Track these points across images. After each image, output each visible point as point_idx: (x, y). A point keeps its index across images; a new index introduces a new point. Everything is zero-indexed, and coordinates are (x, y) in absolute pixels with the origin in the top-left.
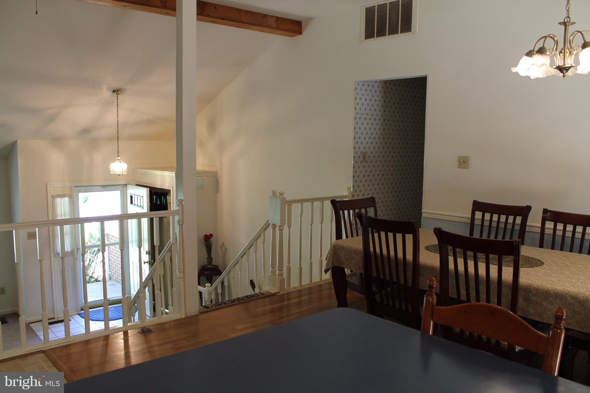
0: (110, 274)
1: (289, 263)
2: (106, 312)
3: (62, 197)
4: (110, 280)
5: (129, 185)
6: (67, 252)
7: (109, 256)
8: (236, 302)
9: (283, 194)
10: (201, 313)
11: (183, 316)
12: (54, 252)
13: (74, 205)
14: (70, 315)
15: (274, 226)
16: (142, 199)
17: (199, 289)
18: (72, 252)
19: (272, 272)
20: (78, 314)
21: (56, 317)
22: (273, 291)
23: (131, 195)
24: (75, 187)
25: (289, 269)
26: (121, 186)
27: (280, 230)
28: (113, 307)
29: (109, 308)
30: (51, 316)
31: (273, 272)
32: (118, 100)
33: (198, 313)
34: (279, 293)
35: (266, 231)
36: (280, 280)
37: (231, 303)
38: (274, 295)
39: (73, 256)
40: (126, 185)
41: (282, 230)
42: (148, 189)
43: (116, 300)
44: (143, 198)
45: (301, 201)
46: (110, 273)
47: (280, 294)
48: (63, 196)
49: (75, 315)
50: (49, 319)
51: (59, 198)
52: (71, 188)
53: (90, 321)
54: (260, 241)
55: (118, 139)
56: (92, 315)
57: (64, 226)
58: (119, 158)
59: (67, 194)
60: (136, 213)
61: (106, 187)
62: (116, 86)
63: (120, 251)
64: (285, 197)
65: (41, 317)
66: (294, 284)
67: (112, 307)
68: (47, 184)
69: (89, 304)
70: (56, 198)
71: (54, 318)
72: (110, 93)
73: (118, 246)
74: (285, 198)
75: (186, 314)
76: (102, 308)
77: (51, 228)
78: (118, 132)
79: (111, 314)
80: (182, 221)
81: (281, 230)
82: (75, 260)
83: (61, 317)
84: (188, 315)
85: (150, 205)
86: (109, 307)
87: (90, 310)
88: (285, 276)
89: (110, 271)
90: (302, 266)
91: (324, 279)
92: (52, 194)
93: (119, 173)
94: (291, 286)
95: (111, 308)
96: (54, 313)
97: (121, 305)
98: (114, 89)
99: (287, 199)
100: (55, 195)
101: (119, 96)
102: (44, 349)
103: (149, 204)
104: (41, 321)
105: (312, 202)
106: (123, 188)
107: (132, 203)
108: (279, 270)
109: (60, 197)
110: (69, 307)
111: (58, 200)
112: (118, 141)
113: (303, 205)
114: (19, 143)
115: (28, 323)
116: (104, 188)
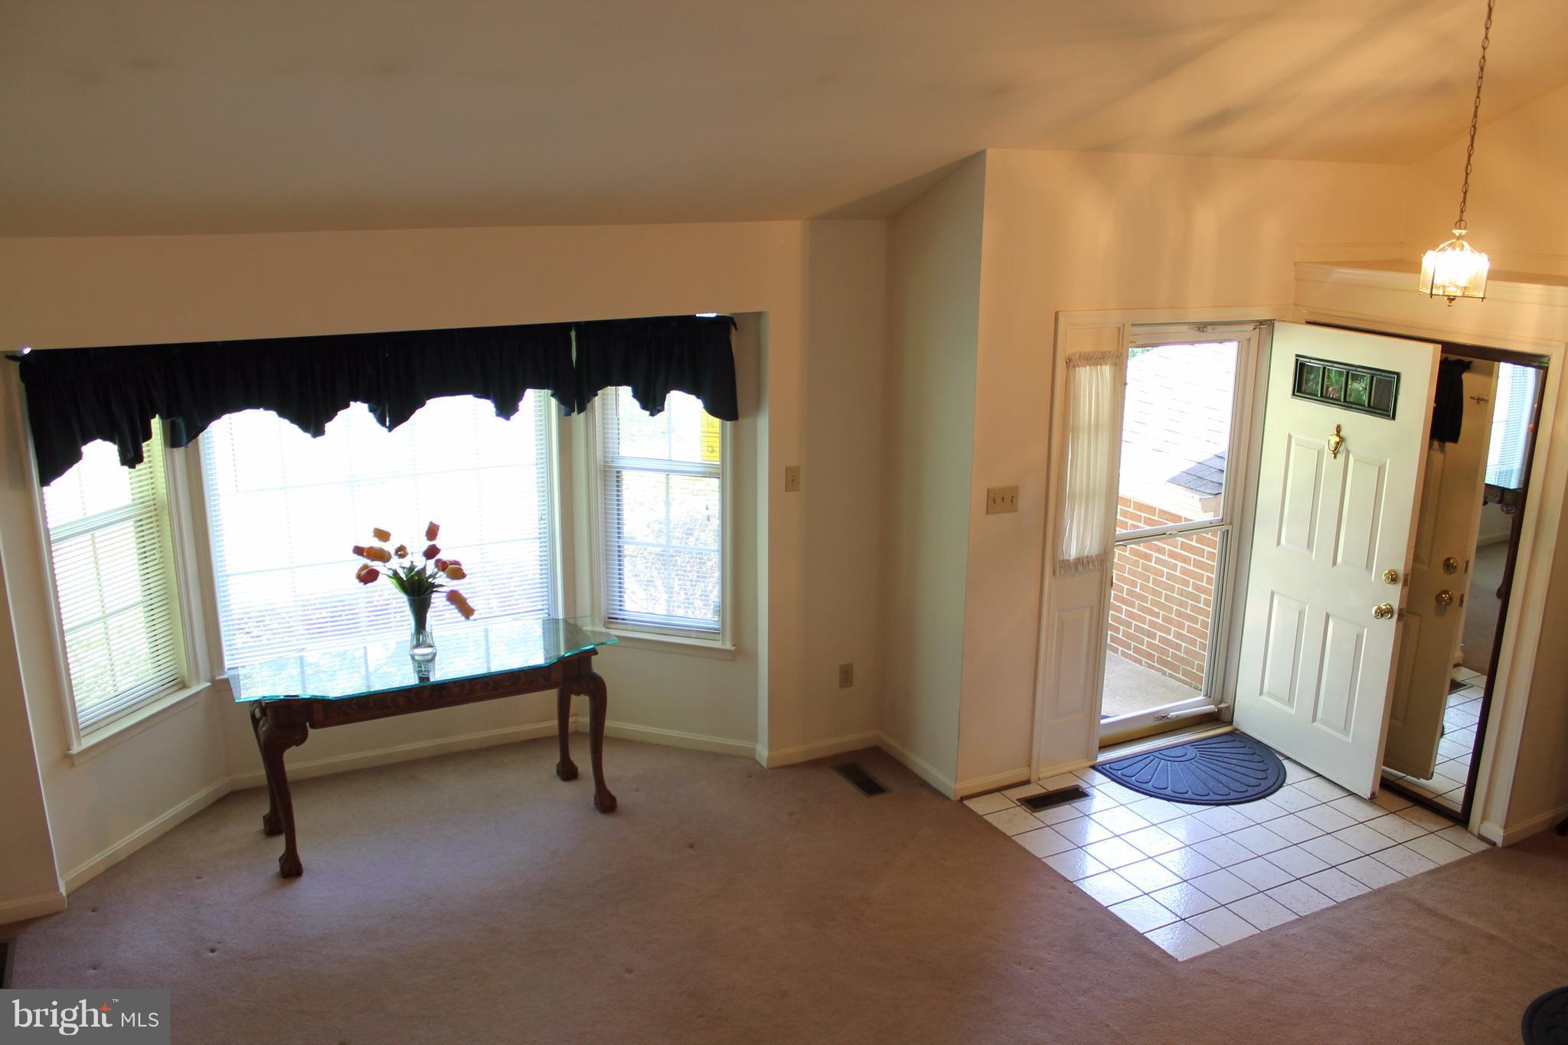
3: (1093, 365)
6: (1087, 557)
12: (1054, 558)
18: (1102, 558)
20: (1093, 767)
21: (1036, 778)
23: (1303, 360)
24: (1133, 325)
30: (1019, 773)
39: (1102, 571)
42: (1440, 346)
43: (1186, 717)
48: (1094, 359)
49: (1085, 769)
51: (1084, 366)
52: (1120, 330)
58: (1464, 232)
59: (1110, 352)
61: (1209, 329)
68: (1057, 314)
70: (1078, 366)
71: (1029, 785)
77: (1052, 473)
92: (1070, 352)
96: (1029, 766)
100: (1078, 355)
103: (1433, 405)
106: (1250, 335)
109: (1090, 365)
111: (1083, 374)
114: (991, 154)
115: (959, 798)
116: (1197, 333)
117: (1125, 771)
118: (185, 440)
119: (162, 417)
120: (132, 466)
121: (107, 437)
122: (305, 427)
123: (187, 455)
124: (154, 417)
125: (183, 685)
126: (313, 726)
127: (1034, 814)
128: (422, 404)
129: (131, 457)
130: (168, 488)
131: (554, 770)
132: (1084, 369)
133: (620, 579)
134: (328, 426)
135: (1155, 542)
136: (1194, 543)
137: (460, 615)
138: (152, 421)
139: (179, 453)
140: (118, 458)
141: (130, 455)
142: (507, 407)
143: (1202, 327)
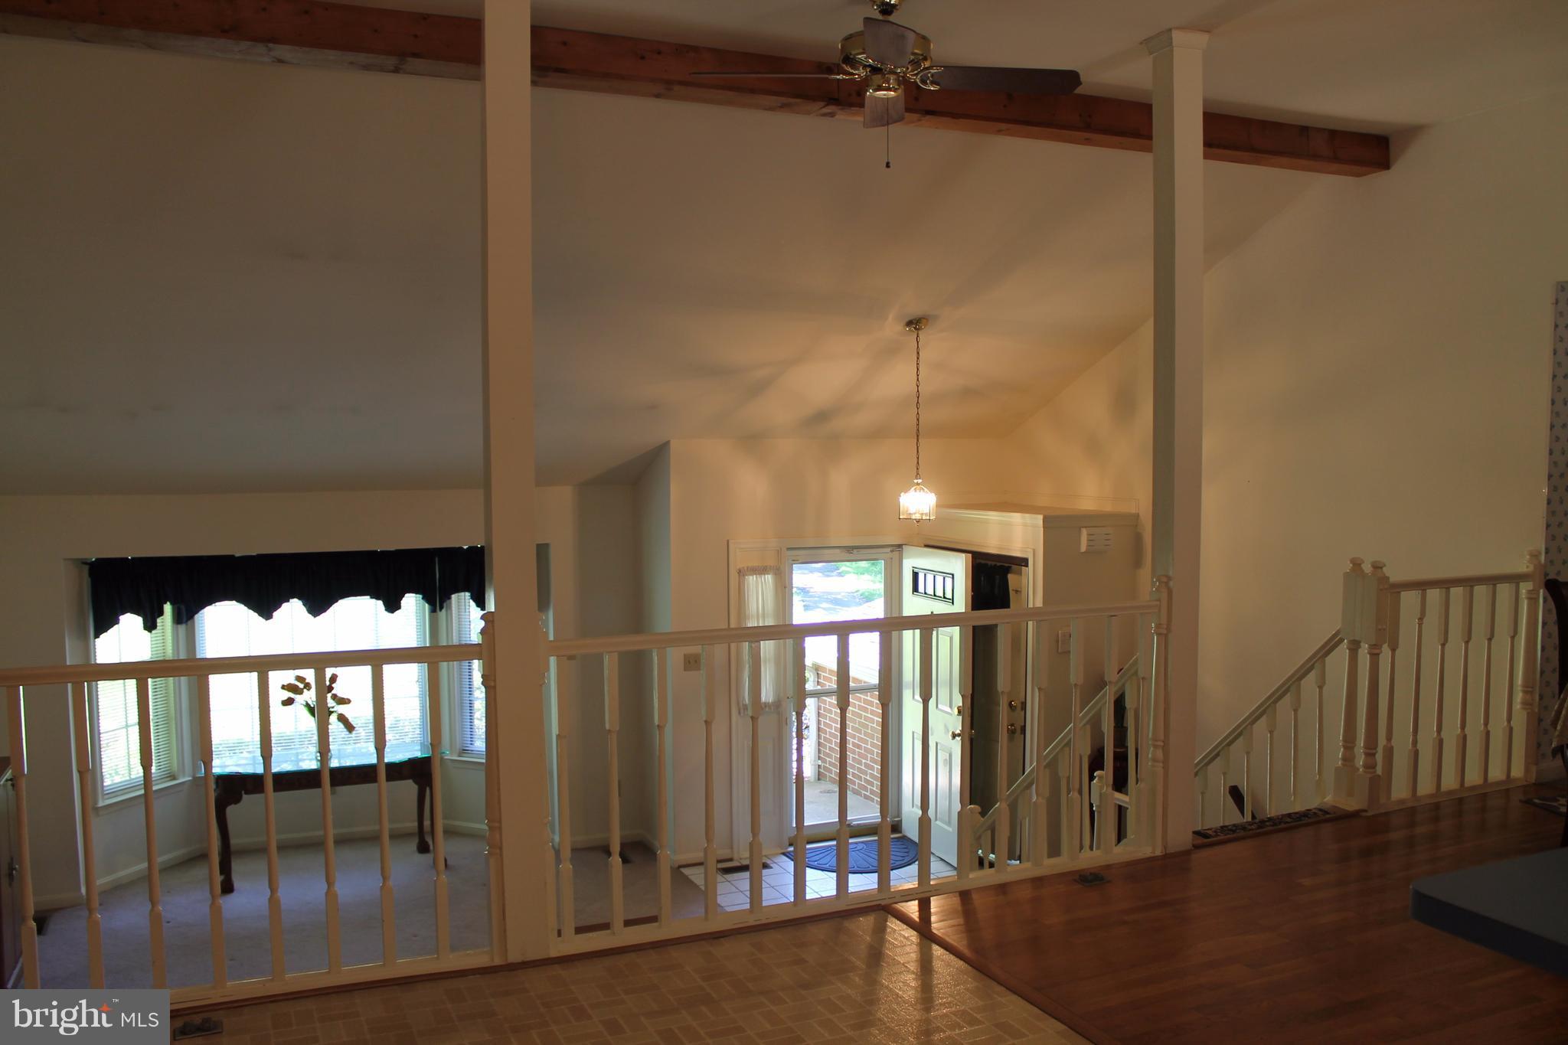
0: (819, 766)
1: (1389, 738)
2: (841, 854)
3: (759, 574)
4: (819, 779)
5: (907, 546)
6: (766, 705)
7: (819, 722)
8: (1267, 826)
9: (1381, 568)
10: (1196, 847)
11: (1158, 852)
12: (738, 704)
13: (784, 591)
14: (764, 854)
15: (1354, 647)
16: (949, 581)
17: (1118, 800)
18: (777, 705)
19: (1344, 759)
20: (784, 853)
21: (736, 856)
22: (1351, 805)
23: (916, 570)
24: (788, 549)
25: (1389, 752)
26: (889, 550)
27: (1371, 654)
28: (862, 842)
29: (852, 843)
30: (724, 853)
31: (1348, 759)
32: (918, 342)
33: (1189, 846)
34: (1366, 811)
35: (1326, 659)
36: (1370, 779)
37: (1273, 826)
38: (1355, 815)
39: (779, 713)
40: (900, 546)
41: (1378, 654)
42: (970, 555)
43: (865, 825)
44: (953, 578)
45: (1422, 586)
46: (820, 762)
47: (1370, 814)
48: (761, 571)
49: (777, 854)
50: (719, 861)
51: (752, 575)
52: (779, 552)
53: (808, 870)
54: (1310, 681)
55: (918, 436)
56: (817, 858)
57: (762, 642)
58: (920, 481)
59: (770, 566)
60: (930, 613)
61: (855, 551)
62: (915, 310)
63: (839, 711)
64: (1387, 575)
65: (701, 854)
66: (1399, 791)
67: (860, 842)
68: (728, 541)
69: (805, 832)
70: (747, 575)
71: (731, 860)
72: (900, 327)
73: (833, 700)
74: (1388, 578)
75: (1165, 847)
76: (834, 843)
77: (733, 645)
78: (918, 420)
79: (854, 859)
80: (1165, 626)
81: (1375, 656)
82: (782, 723)
83: (743, 856)
84: (1171, 850)
85: (972, 596)
86: (851, 841)
87: (808, 846)
88: (1379, 770)
89: (819, 758)
90: (1419, 746)
91: (1469, 785)
92: (740, 566)
93: (918, 516)
94: (1392, 796)
95: (856, 843)
96: (731, 848)
97: (876, 838)
98: (907, 320)
99: (1392, 580)
100: (746, 568)
101: (920, 332)
102: (883, 903)
103: (970, 593)
104: (701, 864)
105: (1446, 588)
106: (890, 555)
107: (915, 589)
108: (1367, 755)
109: (756, 574)
110: (762, 837)
111: (751, 580)
112: (918, 440)
113: (1449, 591)
114: (675, 446)
115: (677, 866)
116: (848, 554)
117: (821, 862)
118: (185, 619)
119: (171, 604)
120: (150, 631)
121: (136, 611)
122: (261, 614)
123: (187, 629)
124: (166, 603)
125: (173, 777)
126: (246, 793)
127: (724, 876)
128: (337, 601)
129: (150, 626)
130: (173, 650)
131: (415, 848)
132: (751, 577)
133: (471, 722)
134: (275, 614)
135: (824, 698)
136: (869, 698)
137: (345, 730)
138: (165, 606)
139: (182, 628)
140: (142, 625)
141: (149, 624)
142: (393, 606)
143: (849, 549)
